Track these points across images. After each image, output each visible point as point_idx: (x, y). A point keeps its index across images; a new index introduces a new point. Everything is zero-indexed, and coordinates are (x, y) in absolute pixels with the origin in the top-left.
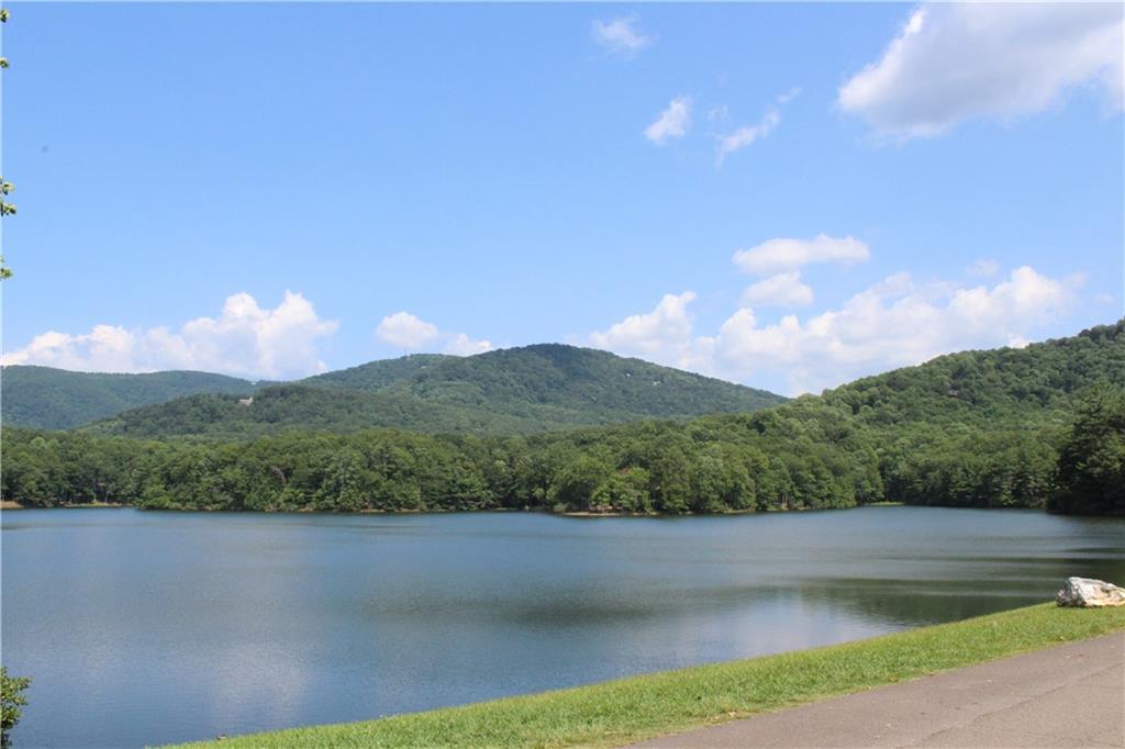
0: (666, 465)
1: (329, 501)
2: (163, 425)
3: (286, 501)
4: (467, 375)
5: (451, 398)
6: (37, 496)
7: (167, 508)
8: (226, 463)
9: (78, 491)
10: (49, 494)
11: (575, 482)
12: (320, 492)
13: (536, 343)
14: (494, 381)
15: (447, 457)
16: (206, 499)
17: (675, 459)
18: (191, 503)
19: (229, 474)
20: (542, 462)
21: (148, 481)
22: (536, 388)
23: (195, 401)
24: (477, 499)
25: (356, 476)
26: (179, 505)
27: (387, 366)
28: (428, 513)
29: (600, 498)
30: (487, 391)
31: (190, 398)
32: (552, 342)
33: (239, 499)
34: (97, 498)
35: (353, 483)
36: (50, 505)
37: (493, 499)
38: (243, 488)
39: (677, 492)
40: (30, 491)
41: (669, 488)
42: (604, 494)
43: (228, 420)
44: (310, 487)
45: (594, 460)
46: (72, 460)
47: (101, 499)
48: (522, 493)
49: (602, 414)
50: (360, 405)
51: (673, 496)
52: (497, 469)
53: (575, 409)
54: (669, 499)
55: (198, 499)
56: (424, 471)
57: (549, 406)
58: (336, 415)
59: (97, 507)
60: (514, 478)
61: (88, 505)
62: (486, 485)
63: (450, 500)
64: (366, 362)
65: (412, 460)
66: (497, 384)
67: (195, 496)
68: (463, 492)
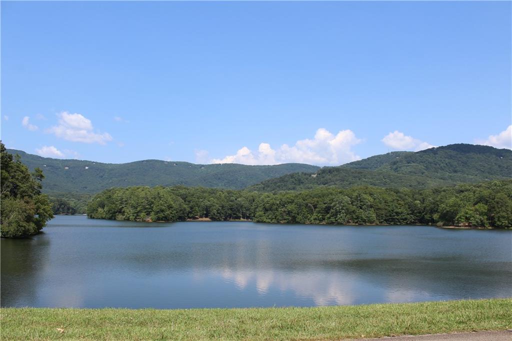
0: (497, 203)
1: (333, 219)
2: (279, 187)
3: (314, 219)
4: (417, 161)
5: (409, 172)
6: (217, 216)
7: (265, 222)
8: (289, 202)
9: (234, 214)
10: (222, 215)
11: (447, 211)
12: (328, 216)
13: (452, 144)
14: (431, 163)
15: (389, 199)
16: (280, 218)
17: (502, 200)
18: (274, 220)
19: (290, 207)
20: (437, 201)
21: (257, 210)
22: (452, 166)
23: (292, 176)
24: (406, 219)
25: (345, 208)
26: (269, 220)
27: (380, 158)
28: (380, 225)
29: (460, 219)
30: (427, 168)
31: (290, 175)
32: (460, 143)
33: (294, 218)
34: (243, 217)
35: (343, 211)
36: (223, 220)
37: (414, 219)
38: (295, 213)
39: (503, 217)
40: (214, 214)
41: (499, 215)
42: (462, 217)
43: (306, 184)
44: (325, 213)
45: (457, 200)
46: (232, 201)
47: (244, 218)
48: (427, 217)
49: (487, 178)
50: (365, 176)
51: (501, 219)
52: (416, 205)
53: (472, 175)
54: (499, 220)
55: (277, 218)
56: (377, 206)
57: (459, 174)
58: (354, 181)
59: (242, 221)
60: (424, 209)
61: (239, 220)
62: (410, 212)
63: (391, 220)
64: (370, 157)
65: (372, 200)
66: (432, 165)
67: (276, 217)
68: (398, 216)
